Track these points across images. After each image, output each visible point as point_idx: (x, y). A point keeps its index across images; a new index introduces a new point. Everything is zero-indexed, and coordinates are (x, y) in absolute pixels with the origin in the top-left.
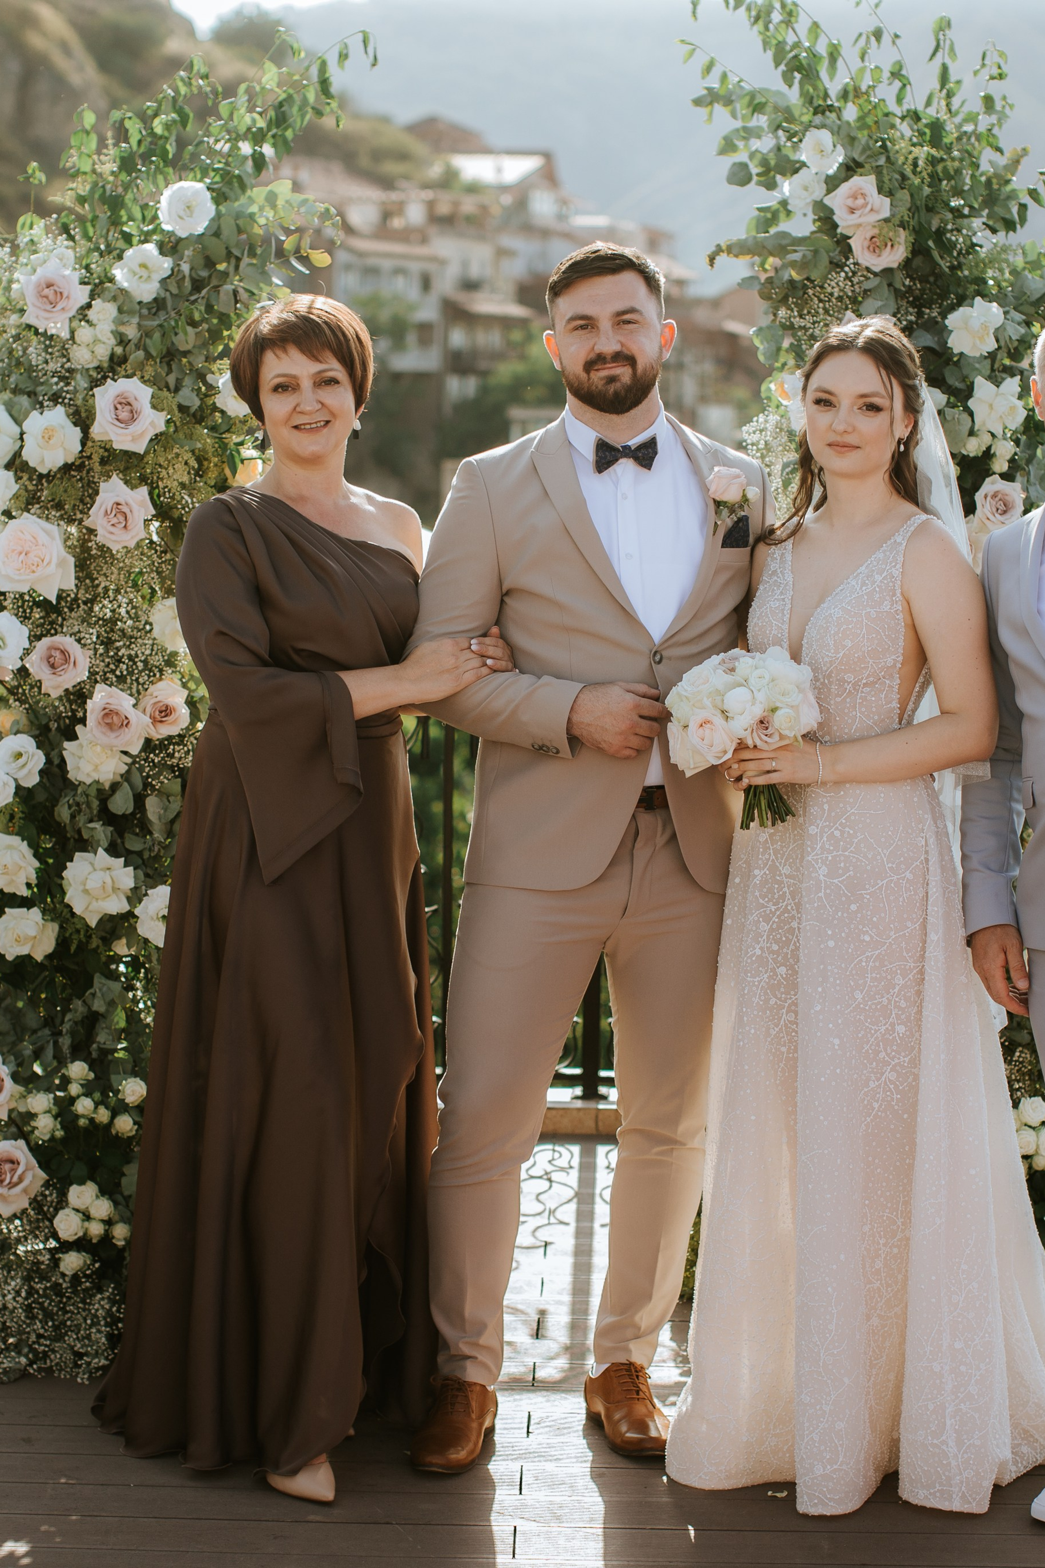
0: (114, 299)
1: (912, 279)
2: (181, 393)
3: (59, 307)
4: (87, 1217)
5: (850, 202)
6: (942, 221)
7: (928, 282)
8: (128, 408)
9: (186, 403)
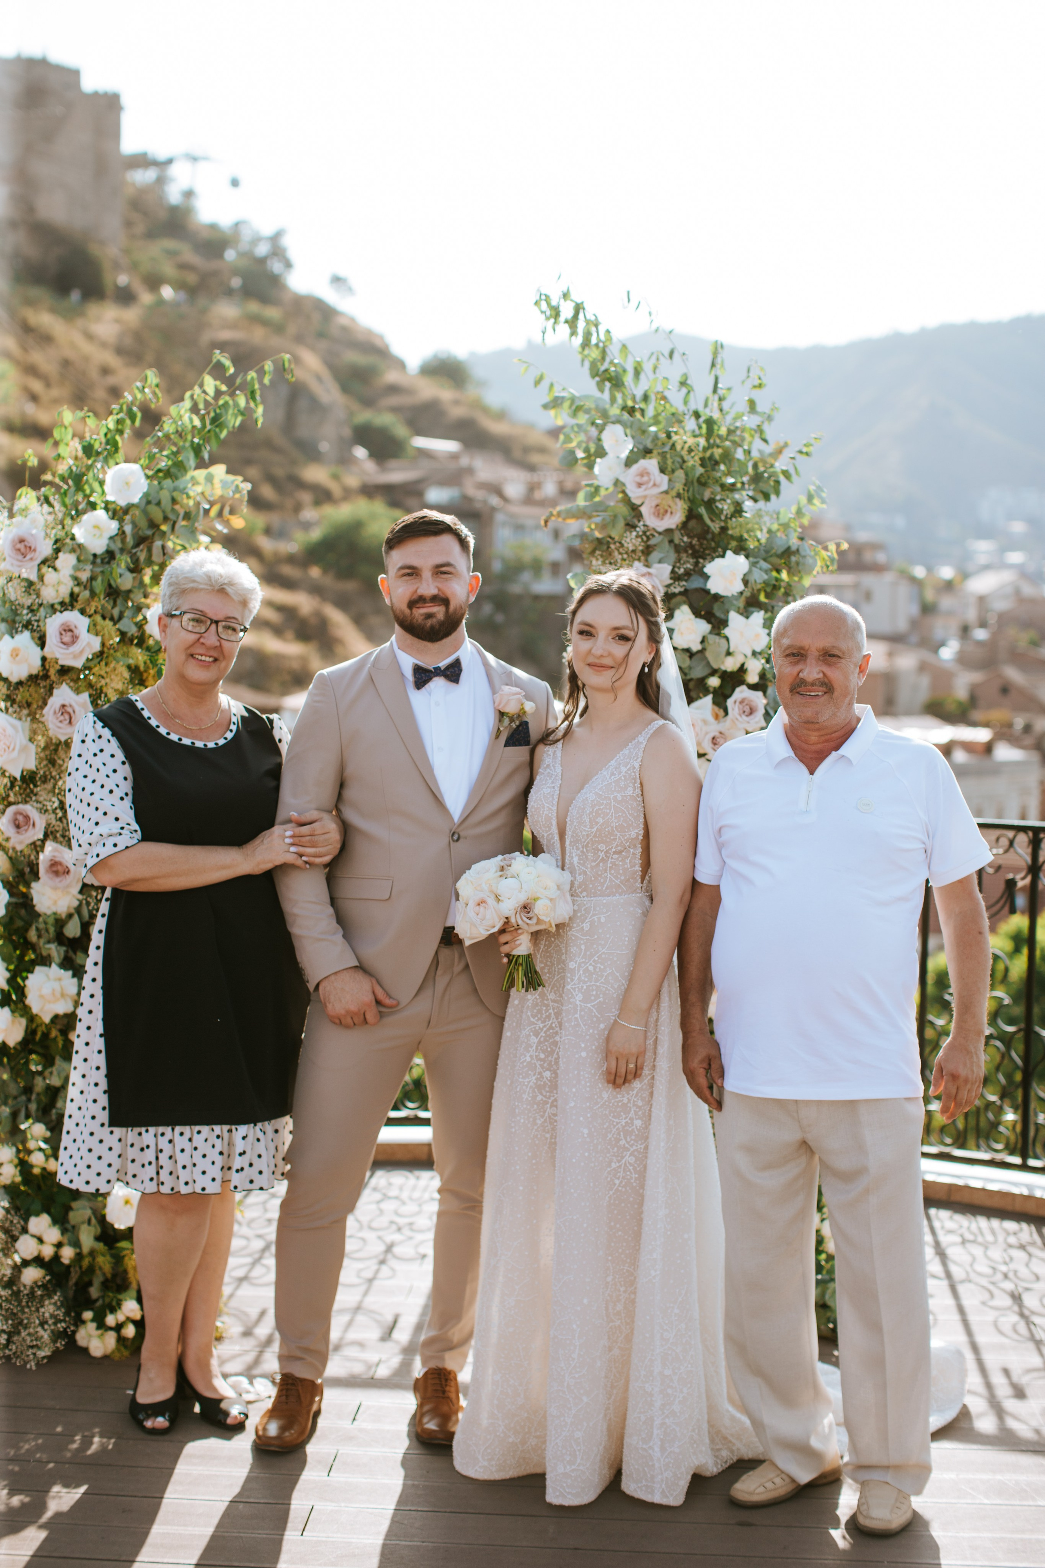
0: (73, 551)
1: (689, 536)
2: (122, 622)
3: (28, 557)
4: (40, 1240)
5: (638, 479)
6: (712, 493)
7: (705, 539)
8: (69, 634)
9: (124, 629)
